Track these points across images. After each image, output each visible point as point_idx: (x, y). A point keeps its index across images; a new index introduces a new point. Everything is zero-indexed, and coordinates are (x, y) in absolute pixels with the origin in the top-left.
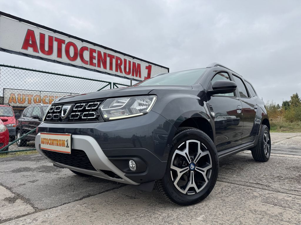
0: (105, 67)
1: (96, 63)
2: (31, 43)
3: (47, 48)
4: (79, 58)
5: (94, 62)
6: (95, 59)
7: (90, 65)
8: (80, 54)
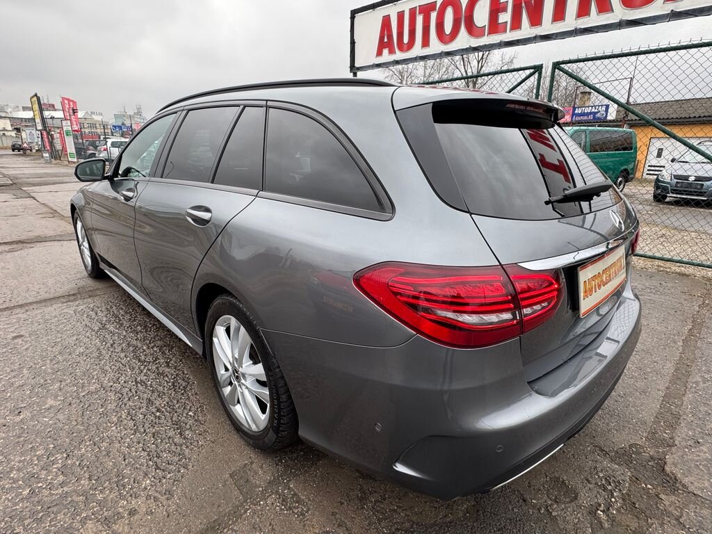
0: (536, 20)
1: (506, 22)
2: (386, 40)
3: (406, 40)
4: (463, 29)
6: (504, 10)
7: (490, 33)
8: (466, 17)
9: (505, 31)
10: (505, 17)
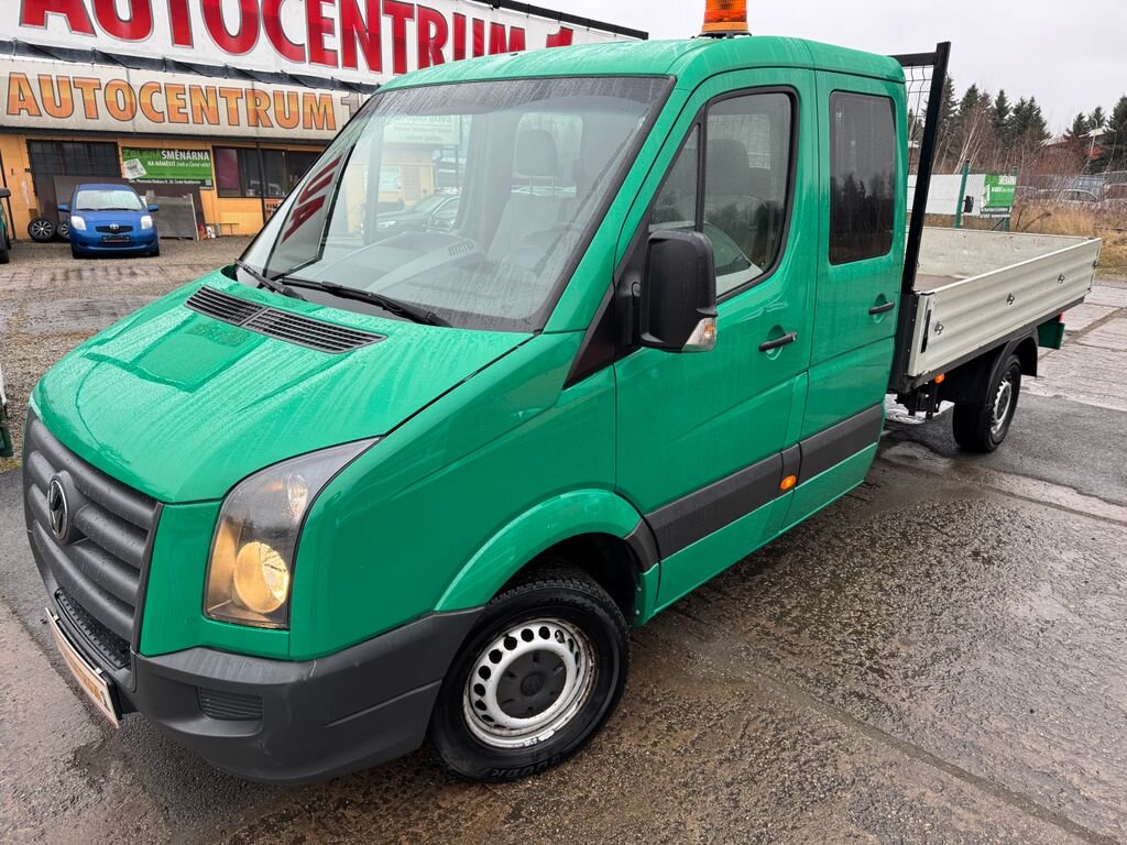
0: (375, 63)
1: (336, 51)
3: (123, 9)
4: (263, 37)
5: (326, 47)
6: (331, 31)
7: (313, 60)
8: (266, 17)
9: (335, 64)
10: (333, 42)
